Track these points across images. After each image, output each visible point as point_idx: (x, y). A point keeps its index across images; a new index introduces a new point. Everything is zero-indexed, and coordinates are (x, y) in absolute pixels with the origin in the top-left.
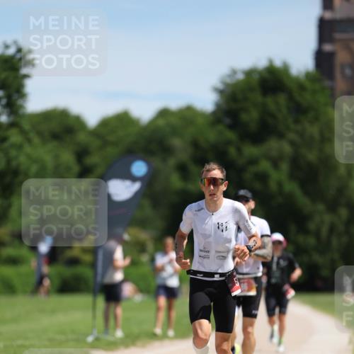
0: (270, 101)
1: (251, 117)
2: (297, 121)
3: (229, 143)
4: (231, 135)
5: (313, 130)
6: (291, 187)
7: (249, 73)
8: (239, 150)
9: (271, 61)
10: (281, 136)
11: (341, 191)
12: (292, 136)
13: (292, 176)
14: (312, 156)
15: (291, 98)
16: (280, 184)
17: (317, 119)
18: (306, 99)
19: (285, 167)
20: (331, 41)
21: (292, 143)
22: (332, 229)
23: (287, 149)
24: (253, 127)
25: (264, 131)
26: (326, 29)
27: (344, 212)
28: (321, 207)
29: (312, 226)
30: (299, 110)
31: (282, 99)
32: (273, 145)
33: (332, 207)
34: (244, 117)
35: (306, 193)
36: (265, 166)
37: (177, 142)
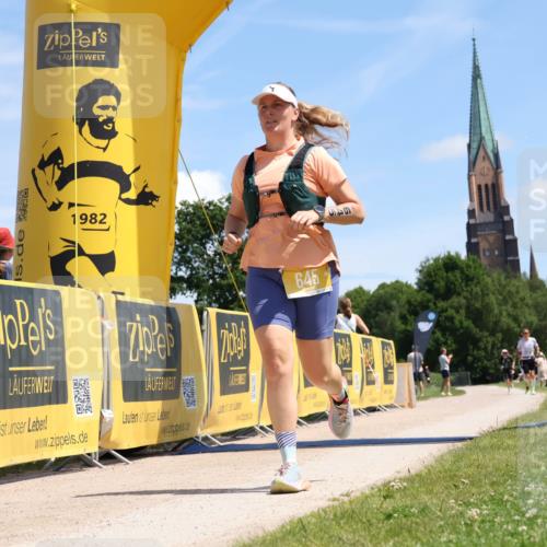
0: (450, 274)
1: (441, 285)
2: (467, 285)
3: (429, 301)
4: (430, 296)
5: (477, 289)
6: (468, 323)
7: (436, 260)
8: (435, 304)
9: (449, 253)
10: (459, 294)
11: (496, 323)
12: (465, 294)
13: (468, 317)
14: (478, 305)
15: (462, 272)
16: (461, 322)
17: (479, 283)
18: (471, 272)
19: (463, 312)
20: (476, 236)
21: (465, 298)
22: (493, 345)
23: (463, 301)
24: (442, 291)
25: (449, 293)
26: (471, 230)
27: (500, 335)
28: (486, 334)
29: (482, 345)
30: (468, 279)
31: (458, 273)
32: (455, 300)
33: (493, 333)
34: (436, 285)
35: (477, 326)
36: (451, 312)
37: (394, 303)
